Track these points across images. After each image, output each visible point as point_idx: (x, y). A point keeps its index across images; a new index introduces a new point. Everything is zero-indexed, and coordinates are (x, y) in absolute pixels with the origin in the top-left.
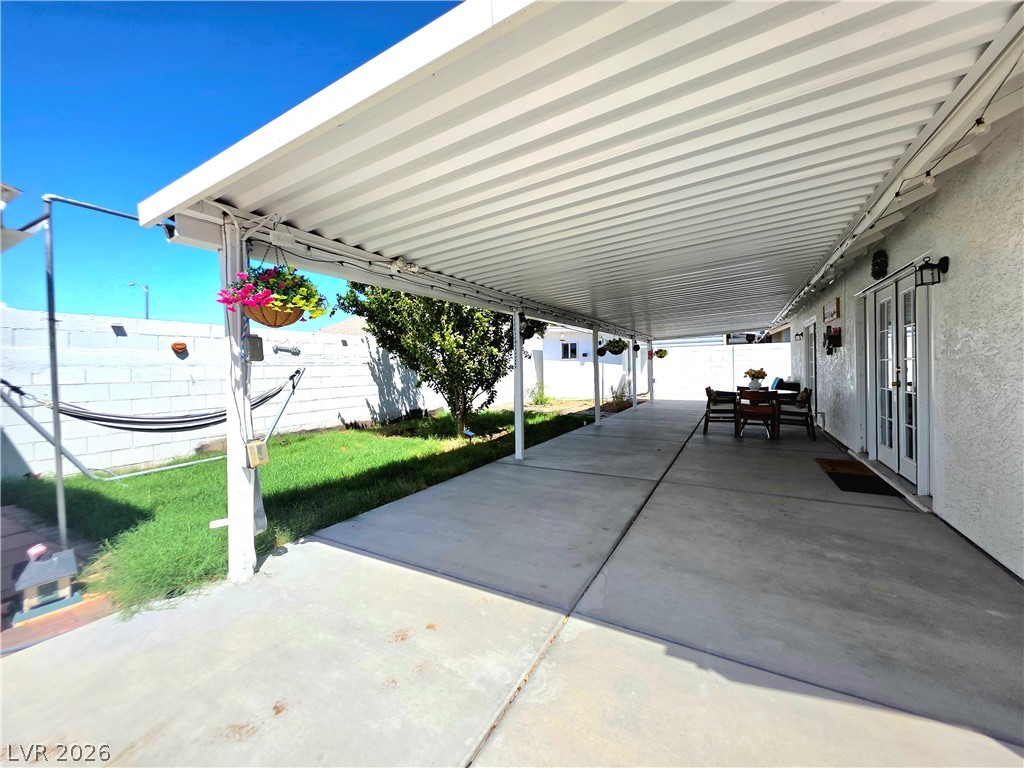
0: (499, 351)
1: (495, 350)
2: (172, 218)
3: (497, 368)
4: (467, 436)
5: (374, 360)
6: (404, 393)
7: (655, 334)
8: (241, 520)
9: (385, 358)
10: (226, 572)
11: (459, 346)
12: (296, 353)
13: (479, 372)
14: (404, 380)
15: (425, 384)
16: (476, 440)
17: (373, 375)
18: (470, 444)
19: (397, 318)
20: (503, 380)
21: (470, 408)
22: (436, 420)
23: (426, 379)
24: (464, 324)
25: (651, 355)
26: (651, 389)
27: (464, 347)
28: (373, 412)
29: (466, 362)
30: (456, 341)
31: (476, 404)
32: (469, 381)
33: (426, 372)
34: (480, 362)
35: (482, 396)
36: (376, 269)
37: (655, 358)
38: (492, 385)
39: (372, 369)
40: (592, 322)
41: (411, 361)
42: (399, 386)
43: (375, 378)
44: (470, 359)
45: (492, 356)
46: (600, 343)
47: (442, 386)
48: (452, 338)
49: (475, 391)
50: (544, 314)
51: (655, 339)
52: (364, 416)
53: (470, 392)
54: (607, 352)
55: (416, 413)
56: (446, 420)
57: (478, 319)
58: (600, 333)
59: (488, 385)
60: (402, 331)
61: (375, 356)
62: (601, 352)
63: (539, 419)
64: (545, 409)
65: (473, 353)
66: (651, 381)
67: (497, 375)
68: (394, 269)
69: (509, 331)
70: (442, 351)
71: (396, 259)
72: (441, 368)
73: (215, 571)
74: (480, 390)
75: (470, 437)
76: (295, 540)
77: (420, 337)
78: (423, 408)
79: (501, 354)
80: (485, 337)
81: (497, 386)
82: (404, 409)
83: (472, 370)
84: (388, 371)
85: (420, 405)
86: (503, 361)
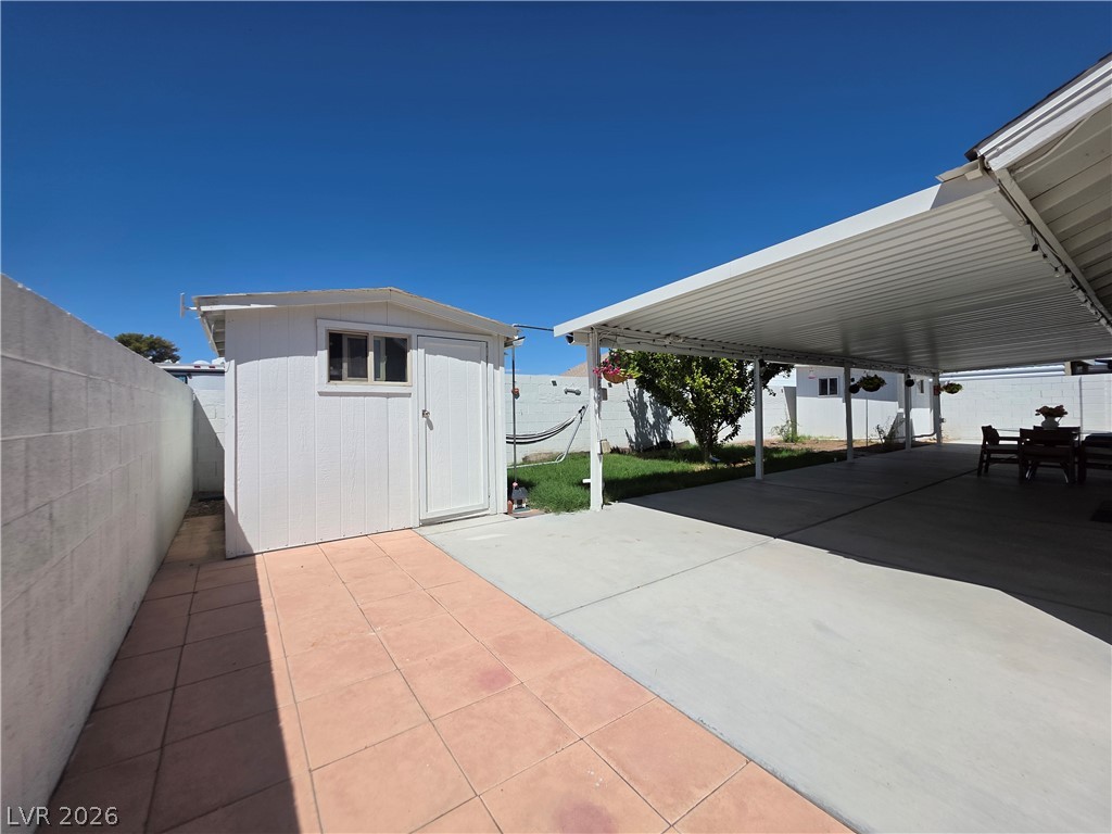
0: (743, 390)
1: (739, 390)
2: (572, 334)
3: (742, 404)
4: (712, 462)
5: (631, 398)
6: (656, 426)
7: (942, 365)
8: (596, 481)
9: (641, 395)
10: (589, 505)
11: (707, 387)
12: (578, 393)
13: (724, 409)
14: (655, 415)
15: (675, 419)
16: (720, 466)
17: (631, 410)
18: (716, 469)
19: (656, 366)
20: (746, 415)
21: (715, 439)
22: (684, 451)
23: (675, 414)
24: (711, 368)
25: (937, 390)
26: (937, 430)
27: (711, 387)
28: (631, 441)
29: (712, 400)
30: (704, 383)
31: (721, 436)
32: (716, 415)
33: (677, 408)
34: (725, 399)
35: (726, 430)
36: (656, 343)
37: (944, 395)
38: (736, 420)
39: (630, 405)
40: (844, 359)
41: (664, 398)
42: (651, 420)
43: (633, 414)
44: (716, 397)
45: (736, 396)
46: (853, 380)
47: (691, 421)
48: (702, 380)
49: (720, 424)
50: (784, 357)
51: (945, 371)
52: (624, 444)
53: (716, 426)
54: (861, 389)
55: (665, 444)
56: (694, 449)
57: (724, 363)
58: (852, 369)
59: (732, 420)
60: (659, 376)
61: (633, 395)
62: (853, 390)
63: (785, 454)
64: (794, 447)
65: (719, 391)
66: (938, 421)
67: (740, 412)
68: (667, 342)
69: (753, 371)
70: (692, 391)
71: (669, 335)
72: (691, 404)
73: (586, 504)
74: (724, 424)
75: (716, 463)
76: (614, 501)
77: (672, 378)
78: (670, 440)
79: (745, 393)
80: (729, 379)
81: (741, 421)
82: (655, 440)
83: (717, 407)
84: (642, 407)
85: (669, 438)
86: (747, 398)
